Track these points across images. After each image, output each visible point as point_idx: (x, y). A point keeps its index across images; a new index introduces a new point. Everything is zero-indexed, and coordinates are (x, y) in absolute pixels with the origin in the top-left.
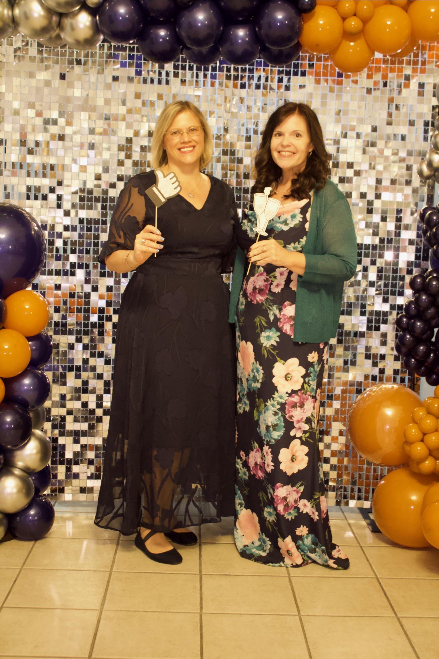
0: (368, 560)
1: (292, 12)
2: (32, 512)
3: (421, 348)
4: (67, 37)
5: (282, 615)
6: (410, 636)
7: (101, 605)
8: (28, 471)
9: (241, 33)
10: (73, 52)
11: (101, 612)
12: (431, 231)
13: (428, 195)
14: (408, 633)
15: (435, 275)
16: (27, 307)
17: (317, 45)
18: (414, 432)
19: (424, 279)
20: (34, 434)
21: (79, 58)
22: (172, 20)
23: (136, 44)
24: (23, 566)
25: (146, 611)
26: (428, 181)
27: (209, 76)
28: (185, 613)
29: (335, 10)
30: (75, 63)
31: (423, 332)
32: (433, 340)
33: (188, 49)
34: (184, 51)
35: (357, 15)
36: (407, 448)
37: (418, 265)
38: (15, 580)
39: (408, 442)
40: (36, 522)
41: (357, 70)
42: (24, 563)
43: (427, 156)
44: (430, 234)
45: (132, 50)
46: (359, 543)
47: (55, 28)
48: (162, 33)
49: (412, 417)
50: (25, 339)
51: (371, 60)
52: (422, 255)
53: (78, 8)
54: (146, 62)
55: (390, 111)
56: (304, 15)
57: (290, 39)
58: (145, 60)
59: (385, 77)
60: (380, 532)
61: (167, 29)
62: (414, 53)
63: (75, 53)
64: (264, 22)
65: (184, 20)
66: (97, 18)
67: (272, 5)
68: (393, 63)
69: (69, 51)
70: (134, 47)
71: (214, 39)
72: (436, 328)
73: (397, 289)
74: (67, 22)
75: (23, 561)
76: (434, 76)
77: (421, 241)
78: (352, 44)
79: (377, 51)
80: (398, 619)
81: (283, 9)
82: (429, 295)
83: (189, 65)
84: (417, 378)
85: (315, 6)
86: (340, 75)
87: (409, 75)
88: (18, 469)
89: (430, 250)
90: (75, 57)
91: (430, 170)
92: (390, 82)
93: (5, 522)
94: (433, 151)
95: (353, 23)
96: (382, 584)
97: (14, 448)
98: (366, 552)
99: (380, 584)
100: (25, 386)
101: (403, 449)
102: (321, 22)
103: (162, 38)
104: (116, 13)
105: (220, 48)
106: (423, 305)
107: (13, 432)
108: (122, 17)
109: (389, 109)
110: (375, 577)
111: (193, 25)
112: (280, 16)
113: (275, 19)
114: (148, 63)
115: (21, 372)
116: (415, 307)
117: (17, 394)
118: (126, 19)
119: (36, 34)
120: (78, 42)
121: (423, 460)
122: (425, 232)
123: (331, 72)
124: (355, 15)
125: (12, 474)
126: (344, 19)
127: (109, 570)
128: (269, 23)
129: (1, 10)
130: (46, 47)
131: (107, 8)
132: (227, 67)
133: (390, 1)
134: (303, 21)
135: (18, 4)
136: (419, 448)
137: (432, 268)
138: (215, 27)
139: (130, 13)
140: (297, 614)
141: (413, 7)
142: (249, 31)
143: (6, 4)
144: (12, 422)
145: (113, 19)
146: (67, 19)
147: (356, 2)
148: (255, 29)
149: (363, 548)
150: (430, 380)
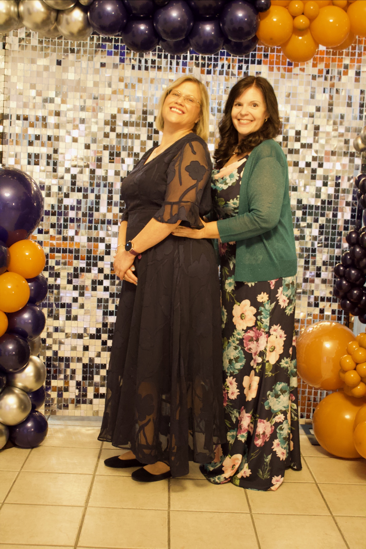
0: (309, 468)
1: (251, 10)
2: (29, 425)
3: (355, 292)
4: (63, 30)
5: (236, 513)
7: (86, 502)
8: (25, 390)
9: (208, 28)
10: (68, 42)
11: (86, 508)
12: (364, 195)
13: (362, 165)
16: (27, 254)
17: (272, 39)
18: (348, 361)
19: (358, 234)
20: (31, 360)
21: (72, 48)
22: (151, 16)
23: (121, 36)
24: (21, 470)
25: (123, 508)
26: (362, 153)
27: (181, 63)
28: (156, 510)
29: (287, 10)
30: (69, 51)
31: (357, 279)
32: (365, 285)
34: (161, 42)
36: (342, 375)
37: (353, 223)
38: (15, 481)
39: (344, 371)
40: (32, 433)
41: (305, 59)
42: (22, 467)
43: (362, 132)
44: (364, 197)
45: (116, 41)
47: (53, 22)
48: (142, 27)
49: (347, 349)
50: (25, 281)
51: (316, 52)
52: (356, 215)
53: (72, 6)
54: (129, 51)
55: (331, 94)
56: (261, 14)
57: (248, 34)
58: (127, 49)
59: (327, 66)
60: (319, 445)
61: (146, 24)
62: (352, 46)
63: (70, 43)
64: (227, 19)
65: (161, 17)
66: (89, 14)
67: (234, 5)
68: (334, 54)
69: (65, 42)
70: (118, 39)
71: (185, 33)
73: (336, 243)
74: (64, 17)
75: (21, 465)
77: (356, 203)
78: (300, 38)
79: (321, 44)
80: (333, 518)
81: (243, 9)
82: (362, 248)
83: (165, 54)
84: (351, 317)
85: (270, 6)
86: (290, 64)
87: (348, 65)
88: (18, 389)
89: (364, 211)
90: (69, 47)
91: (365, 144)
92: (332, 70)
93: (7, 432)
95: (302, 21)
96: (320, 488)
97: (15, 371)
98: (307, 462)
99: (318, 488)
100: (24, 320)
101: (339, 376)
102: (275, 20)
103: (142, 32)
104: (104, 10)
105: (191, 40)
106: (358, 256)
107: (14, 358)
108: (108, 14)
109: (330, 92)
110: (314, 482)
111: (168, 21)
112: (240, 14)
113: (236, 17)
114: (130, 52)
115: (22, 307)
116: (350, 258)
117: (17, 326)
118: (112, 15)
119: (38, 27)
120: (72, 34)
121: (355, 386)
122: (359, 196)
123: (282, 62)
124: (303, 14)
125: (13, 392)
126: (294, 17)
127: (93, 474)
128: (231, 20)
129: (8, 6)
130: (45, 38)
131: (97, 6)
132: (196, 56)
133: (332, 3)
134: (260, 19)
135: (22, 2)
136: (352, 376)
137: (365, 225)
138: (186, 23)
139: (116, 11)
140: (249, 512)
141: (352, 8)
142: (215, 26)
143: (12, 2)
144: (13, 350)
145: (102, 15)
146: (63, 15)
147: (304, 3)
148: (220, 25)
149: (304, 457)
150: (362, 319)
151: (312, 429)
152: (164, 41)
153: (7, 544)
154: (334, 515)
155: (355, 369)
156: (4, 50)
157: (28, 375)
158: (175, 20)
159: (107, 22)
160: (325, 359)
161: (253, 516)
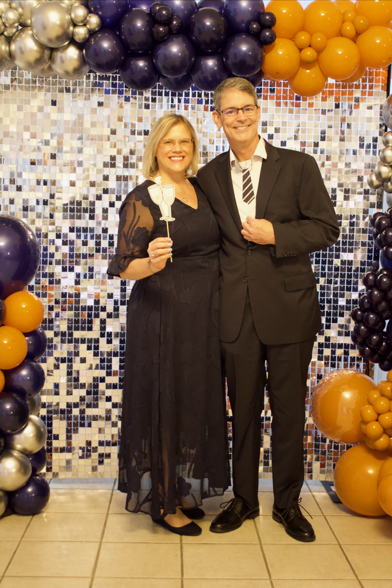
0: (331, 528)
1: (255, 44)
2: (30, 490)
3: (375, 337)
4: (58, 68)
5: (254, 579)
7: (93, 573)
8: (24, 452)
9: (211, 63)
10: (63, 81)
11: (92, 579)
12: (380, 234)
13: (377, 202)
15: (385, 273)
16: (24, 306)
17: (278, 73)
18: (369, 412)
19: (376, 276)
20: (31, 420)
21: (68, 87)
22: (150, 52)
23: (119, 74)
24: (22, 539)
25: (132, 578)
26: (377, 190)
27: (183, 101)
28: (168, 579)
29: (293, 42)
30: (65, 91)
31: (376, 323)
32: (385, 330)
34: (161, 79)
35: (312, 46)
36: (364, 427)
37: (369, 264)
39: (365, 422)
40: (33, 498)
41: (313, 93)
42: (23, 536)
43: (376, 168)
44: (380, 237)
45: (114, 79)
46: (322, 513)
47: (47, 61)
48: (141, 64)
49: (368, 399)
50: (22, 335)
51: (325, 85)
52: (373, 256)
53: (67, 43)
55: (343, 129)
56: (265, 47)
57: (253, 68)
58: (126, 87)
59: (337, 99)
60: (341, 503)
61: (145, 61)
62: (363, 78)
63: (65, 82)
64: (231, 53)
65: (160, 53)
66: (84, 51)
67: (237, 38)
68: (344, 87)
69: (59, 81)
70: (116, 76)
71: (187, 68)
72: (387, 319)
74: (58, 55)
75: (22, 534)
76: (381, 98)
77: (372, 243)
78: (308, 71)
79: (330, 77)
80: (359, 581)
81: (247, 42)
82: (380, 290)
83: (165, 91)
84: (371, 364)
85: (275, 39)
86: (298, 98)
87: (359, 98)
88: (16, 451)
89: (380, 251)
90: (64, 86)
91: (379, 181)
92: (342, 104)
93: (6, 498)
94: (381, 164)
95: (309, 53)
96: (344, 549)
97: (13, 432)
98: (329, 521)
99: (342, 549)
100: (23, 377)
101: (360, 428)
102: (281, 53)
103: (141, 69)
104: (101, 47)
105: (192, 76)
106: (375, 299)
107: (12, 418)
108: (105, 51)
109: (341, 127)
110: (337, 543)
111: (167, 57)
112: (244, 48)
113: (240, 51)
114: (129, 90)
115: (19, 364)
116: (368, 302)
117: (15, 384)
118: (109, 52)
119: (30, 66)
120: (67, 73)
121: (378, 438)
122: (376, 235)
123: (290, 96)
124: (310, 46)
125: (11, 455)
126: (300, 50)
127: (99, 541)
128: (235, 54)
130: (39, 77)
131: (93, 43)
132: (198, 93)
133: (340, 34)
134: (265, 52)
135: (14, 40)
136: (374, 427)
137: (382, 266)
138: (187, 58)
139: (113, 48)
140: (268, 578)
141: (361, 38)
142: (218, 61)
143: (3, 41)
144: (11, 409)
145: (98, 52)
146: (57, 53)
147: (311, 35)
148: (223, 60)
149: (326, 517)
150: (383, 366)
151: (333, 485)
152: (164, 77)
154: (360, 578)
155: (377, 420)
157: (27, 436)
158: (175, 55)
159: (104, 60)
161: (273, 582)
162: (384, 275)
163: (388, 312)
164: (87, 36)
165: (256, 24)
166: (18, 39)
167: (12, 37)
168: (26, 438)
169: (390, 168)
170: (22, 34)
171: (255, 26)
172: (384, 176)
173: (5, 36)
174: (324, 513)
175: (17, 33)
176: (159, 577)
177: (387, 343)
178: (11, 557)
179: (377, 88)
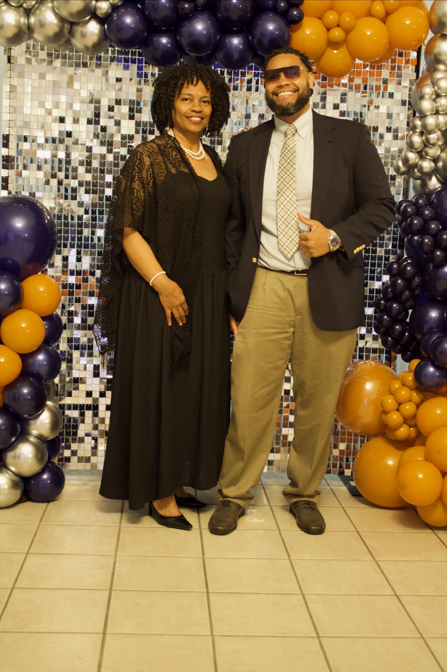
0: (349, 518)
1: (282, 23)
2: (45, 476)
3: (397, 327)
4: (78, 43)
5: (274, 559)
6: (386, 574)
7: (115, 551)
8: (40, 437)
9: (236, 41)
10: (80, 55)
11: (116, 557)
12: (406, 222)
13: (404, 189)
14: (385, 571)
15: (409, 261)
16: (42, 289)
18: (390, 402)
19: (399, 265)
20: (47, 406)
21: (85, 61)
22: (173, 28)
23: (138, 49)
24: (40, 522)
25: (155, 556)
26: (403, 176)
28: (190, 557)
29: (321, 22)
30: (82, 66)
31: (399, 313)
32: (408, 320)
33: (187, 54)
34: (183, 56)
35: (340, 26)
36: (384, 417)
37: (394, 253)
38: (36, 533)
39: (385, 412)
40: (49, 486)
41: (340, 75)
42: (41, 520)
43: (403, 154)
44: (405, 224)
45: (134, 54)
46: (341, 504)
47: (67, 35)
48: (164, 40)
49: (389, 389)
50: (40, 319)
51: (353, 65)
52: (398, 244)
53: (88, 18)
54: (147, 65)
58: (146, 63)
59: (365, 80)
60: (361, 496)
61: (168, 37)
62: (392, 59)
63: (82, 56)
64: (257, 32)
65: (185, 30)
66: (106, 26)
67: (264, 17)
68: (372, 67)
69: (76, 55)
70: (136, 51)
71: (211, 47)
72: (410, 309)
73: (376, 275)
74: (78, 30)
75: (40, 518)
76: (410, 81)
77: (398, 230)
78: (335, 51)
79: (357, 58)
80: (376, 562)
81: (274, 21)
82: (403, 279)
84: (393, 355)
85: (303, 18)
86: (324, 79)
87: (387, 79)
88: (32, 437)
89: (406, 239)
90: (81, 61)
91: (406, 167)
92: (370, 85)
93: (21, 484)
94: (408, 149)
95: (337, 34)
96: (362, 535)
97: (30, 417)
98: (347, 512)
99: (360, 536)
100: (39, 361)
101: (381, 418)
102: (308, 32)
103: (164, 45)
104: (123, 23)
105: (217, 54)
106: (399, 288)
107: (29, 402)
108: (128, 26)
109: (368, 109)
111: (192, 34)
112: (271, 27)
113: (267, 30)
114: (149, 66)
115: (36, 348)
116: (391, 290)
118: (132, 28)
120: (86, 47)
121: (399, 427)
122: (401, 223)
124: (338, 26)
125: (27, 441)
126: (328, 29)
128: (261, 33)
129: (18, 18)
130: (55, 51)
131: (115, 18)
132: (221, 70)
133: (370, 14)
134: (292, 31)
135: (33, 13)
136: (395, 417)
137: (407, 255)
138: (212, 36)
139: (136, 23)
140: (287, 558)
141: (391, 19)
142: (244, 39)
143: (22, 13)
144: (28, 394)
145: (121, 27)
146: (77, 27)
147: (340, 14)
148: (249, 38)
149: (345, 508)
150: (405, 357)
153: (40, 588)
154: (377, 559)
155: (398, 410)
156: (9, 64)
157: (43, 422)
158: (200, 33)
159: (126, 35)
160: (365, 401)
161: (293, 562)
162: (408, 263)
163: (411, 301)
164: (110, 11)
165: (283, 3)
166: (38, 12)
167: (30, 9)
168: (42, 423)
169: (417, 155)
170: (41, 6)
171: (282, 5)
172: (411, 162)
173: (24, 8)
174: (342, 504)
175: (36, 6)
176: (181, 556)
177: (409, 333)
178: (32, 537)
179: (407, 69)
